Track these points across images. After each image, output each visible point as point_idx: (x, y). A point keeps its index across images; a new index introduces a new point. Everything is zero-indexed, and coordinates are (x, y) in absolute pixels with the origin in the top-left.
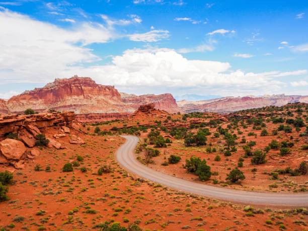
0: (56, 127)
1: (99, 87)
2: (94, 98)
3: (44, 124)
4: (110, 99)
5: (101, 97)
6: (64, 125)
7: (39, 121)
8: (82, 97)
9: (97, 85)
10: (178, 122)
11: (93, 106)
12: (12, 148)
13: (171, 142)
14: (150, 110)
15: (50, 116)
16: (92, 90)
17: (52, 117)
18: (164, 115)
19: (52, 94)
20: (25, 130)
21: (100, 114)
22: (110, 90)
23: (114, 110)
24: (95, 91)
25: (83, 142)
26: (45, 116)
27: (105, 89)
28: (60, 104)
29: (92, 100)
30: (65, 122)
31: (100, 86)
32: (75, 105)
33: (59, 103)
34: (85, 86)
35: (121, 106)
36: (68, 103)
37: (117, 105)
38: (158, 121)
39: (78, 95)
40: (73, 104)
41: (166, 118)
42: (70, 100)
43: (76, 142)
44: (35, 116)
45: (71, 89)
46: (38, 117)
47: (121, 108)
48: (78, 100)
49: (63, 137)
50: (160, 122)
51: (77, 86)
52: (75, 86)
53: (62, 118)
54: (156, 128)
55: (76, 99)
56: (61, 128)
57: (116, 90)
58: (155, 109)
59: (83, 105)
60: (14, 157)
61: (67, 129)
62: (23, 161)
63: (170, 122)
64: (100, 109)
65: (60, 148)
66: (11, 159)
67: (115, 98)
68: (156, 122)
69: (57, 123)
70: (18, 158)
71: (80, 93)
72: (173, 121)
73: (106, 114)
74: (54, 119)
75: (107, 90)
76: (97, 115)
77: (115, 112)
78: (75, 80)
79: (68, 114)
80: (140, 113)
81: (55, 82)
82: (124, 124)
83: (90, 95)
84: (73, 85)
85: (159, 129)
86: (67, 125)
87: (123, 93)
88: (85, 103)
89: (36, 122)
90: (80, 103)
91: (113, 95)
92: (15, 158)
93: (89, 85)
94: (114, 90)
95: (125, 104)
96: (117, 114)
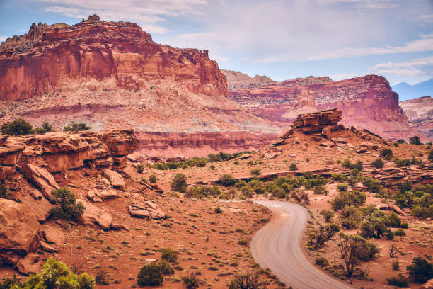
0: (88, 171)
1: (162, 54)
2: (148, 85)
3: (62, 162)
4: (196, 89)
5: (168, 85)
6: (107, 167)
7: (49, 153)
8: (110, 82)
9: (158, 48)
10: (413, 168)
11: (143, 111)
12: (10, 223)
13: (406, 227)
14: (327, 129)
15: (76, 142)
16: (142, 63)
17: (82, 145)
18: (370, 144)
19: (21, 70)
20: (19, 177)
21: (165, 134)
22: (194, 62)
23: (205, 124)
24: (152, 67)
25: (163, 214)
26: (66, 142)
27: (180, 61)
28: (45, 101)
29: (142, 91)
30: (110, 159)
31: (166, 51)
32: (89, 106)
33: (44, 98)
34: (122, 50)
35: (227, 112)
36: (71, 101)
37: (215, 110)
38: (353, 162)
39: (100, 76)
40: (84, 103)
41: (376, 154)
42: (76, 90)
43: (146, 213)
44: (39, 141)
45: (78, 57)
46: (46, 142)
47: (226, 117)
48: (100, 92)
49: (113, 197)
50: (360, 166)
51: (98, 50)
52: (93, 49)
53: (103, 149)
54: (352, 184)
55: (93, 89)
56: (103, 174)
57: (214, 64)
58: (341, 127)
59: (115, 107)
60: (17, 244)
61: (117, 178)
62: (35, 255)
63: (389, 165)
64: (165, 119)
65: (112, 228)
66: (9, 250)
67: (209, 87)
68: (347, 165)
69: (92, 161)
70: (24, 248)
71: (106, 71)
72: (400, 164)
73: (183, 135)
74: (86, 149)
75: (187, 62)
76: (155, 138)
77: (208, 129)
78: (92, 31)
79: (118, 137)
80: (298, 137)
81: (30, 35)
82: (253, 168)
83: (135, 77)
84: (85, 47)
85: (360, 185)
86: (117, 166)
87: (234, 73)
88: (119, 101)
89: (42, 155)
90: (105, 102)
91: (204, 79)
92: (19, 248)
93: (134, 47)
94: (208, 65)
95: (237, 105)
96: (216, 135)
